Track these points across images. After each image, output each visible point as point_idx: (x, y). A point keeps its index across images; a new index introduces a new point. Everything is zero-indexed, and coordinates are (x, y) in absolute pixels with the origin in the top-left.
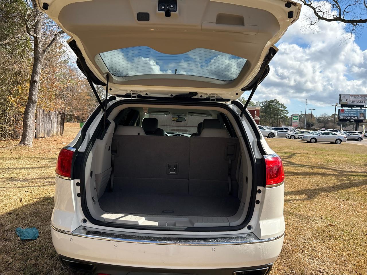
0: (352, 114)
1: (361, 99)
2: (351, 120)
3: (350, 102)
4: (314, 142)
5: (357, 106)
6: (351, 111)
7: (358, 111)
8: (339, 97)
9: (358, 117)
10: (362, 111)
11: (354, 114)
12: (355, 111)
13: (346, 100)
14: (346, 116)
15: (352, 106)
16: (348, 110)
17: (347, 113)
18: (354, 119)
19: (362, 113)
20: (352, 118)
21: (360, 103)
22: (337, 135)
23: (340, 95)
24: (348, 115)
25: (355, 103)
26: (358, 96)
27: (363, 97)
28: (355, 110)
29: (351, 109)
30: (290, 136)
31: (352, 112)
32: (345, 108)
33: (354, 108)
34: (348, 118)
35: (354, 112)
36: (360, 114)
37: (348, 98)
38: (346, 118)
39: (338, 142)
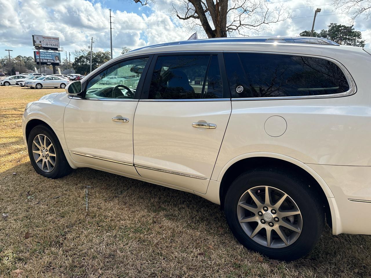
0: (48, 57)
1: (53, 41)
2: (48, 63)
3: (44, 44)
4: (40, 88)
5: (52, 49)
6: (46, 53)
7: (53, 54)
8: (32, 37)
9: (54, 61)
10: (57, 54)
11: (50, 57)
12: (51, 54)
13: (40, 42)
14: (43, 59)
15: (47, 49)
16: (44, 53)
17: (43, 55)
18: (51, 62)
19: (57, 56)
20: (49, 61)
21: (54, 46)
22: (61, 79)
23: (33, 36)
24: (44, 58)
25: (49, 45)
26: (51, 38)
27: (55, 40)
28: (50, 52)
29: (46, 52)
30: (3, 82)
31: (48, 55)
32: (40, 50)
33: (49, 51)
34: (45, 61)
35: (49, 54)
36: (55, 58)
37: (42, 39)
38: (43, 60)
39: (63, 86)
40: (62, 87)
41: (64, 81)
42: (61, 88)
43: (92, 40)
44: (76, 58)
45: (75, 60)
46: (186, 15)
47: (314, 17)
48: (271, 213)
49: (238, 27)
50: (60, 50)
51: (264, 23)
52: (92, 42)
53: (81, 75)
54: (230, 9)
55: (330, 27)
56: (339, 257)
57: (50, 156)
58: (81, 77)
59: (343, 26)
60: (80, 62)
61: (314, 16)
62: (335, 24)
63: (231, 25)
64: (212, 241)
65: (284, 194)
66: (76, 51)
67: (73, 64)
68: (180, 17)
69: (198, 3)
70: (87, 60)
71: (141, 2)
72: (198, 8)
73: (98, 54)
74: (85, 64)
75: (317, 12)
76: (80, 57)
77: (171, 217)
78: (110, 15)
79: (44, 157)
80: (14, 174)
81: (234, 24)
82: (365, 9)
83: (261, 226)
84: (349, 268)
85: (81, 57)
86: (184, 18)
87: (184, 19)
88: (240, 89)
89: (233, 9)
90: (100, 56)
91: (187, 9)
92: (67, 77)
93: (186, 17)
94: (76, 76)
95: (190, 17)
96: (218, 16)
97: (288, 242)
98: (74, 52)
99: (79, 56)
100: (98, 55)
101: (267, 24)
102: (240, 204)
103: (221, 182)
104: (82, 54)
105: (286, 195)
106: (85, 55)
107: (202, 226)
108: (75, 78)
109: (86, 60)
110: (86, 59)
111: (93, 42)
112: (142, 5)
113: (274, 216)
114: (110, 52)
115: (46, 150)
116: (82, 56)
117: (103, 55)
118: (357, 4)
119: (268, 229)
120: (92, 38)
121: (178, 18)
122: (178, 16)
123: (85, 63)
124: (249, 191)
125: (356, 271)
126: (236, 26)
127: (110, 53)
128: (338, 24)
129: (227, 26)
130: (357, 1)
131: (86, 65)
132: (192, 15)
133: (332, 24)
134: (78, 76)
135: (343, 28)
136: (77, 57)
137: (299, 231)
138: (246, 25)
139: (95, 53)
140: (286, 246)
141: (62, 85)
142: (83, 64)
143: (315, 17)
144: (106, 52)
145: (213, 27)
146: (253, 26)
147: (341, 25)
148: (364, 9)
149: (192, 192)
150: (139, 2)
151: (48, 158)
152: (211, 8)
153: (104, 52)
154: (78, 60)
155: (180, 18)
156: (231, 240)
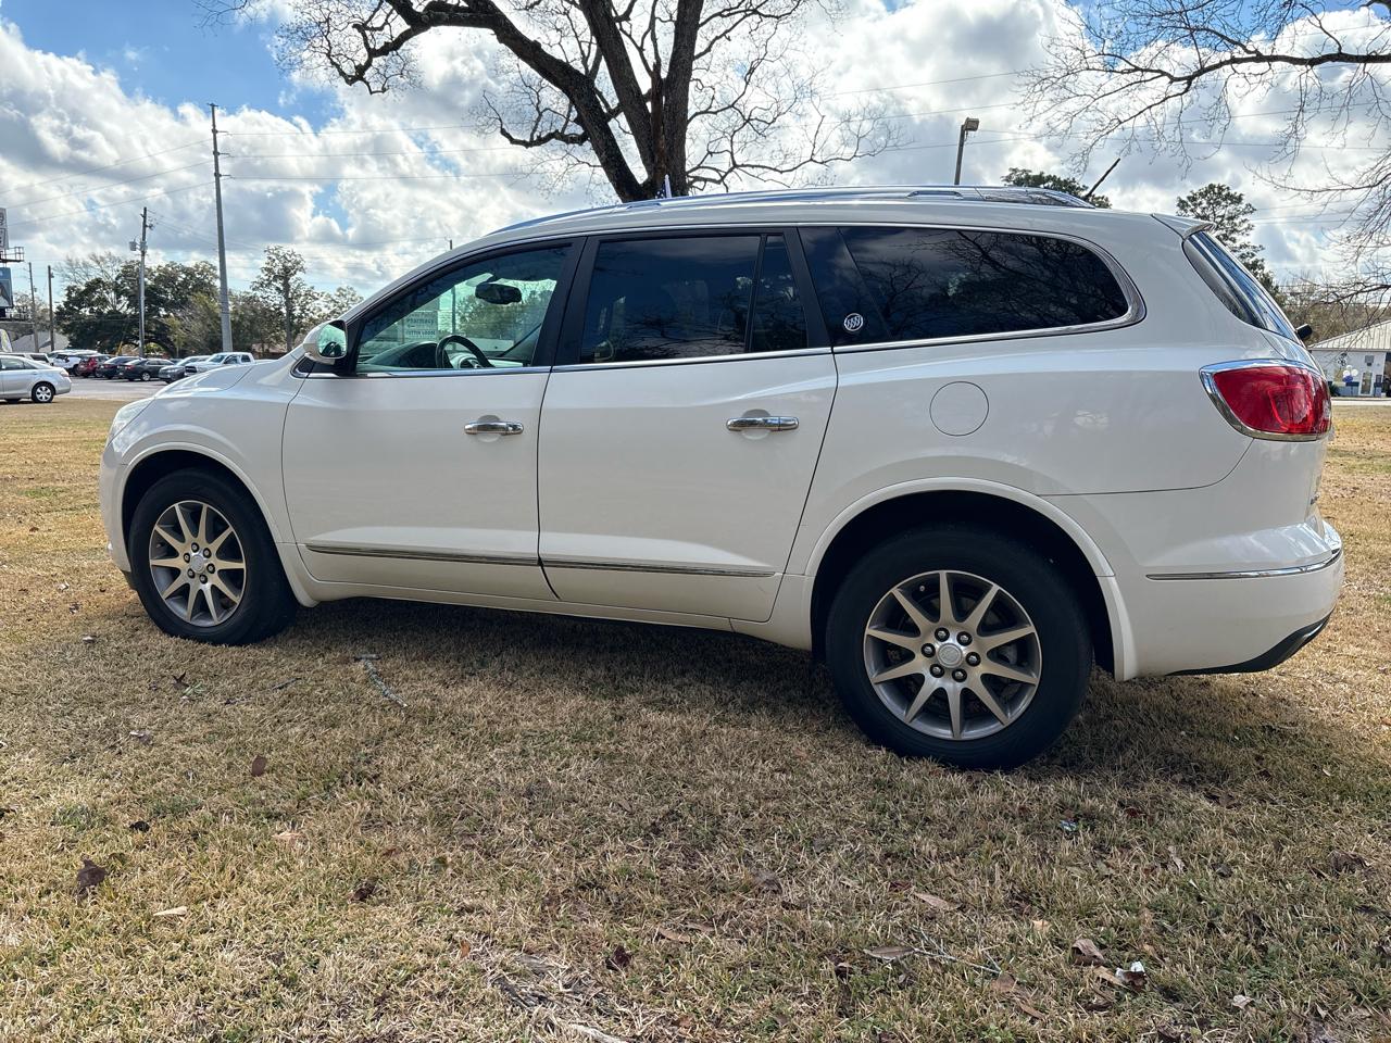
22: (33, 368)
39: (43, 394)
40: (38, 396)
41: (47, 373)
42: (35, 400)
43: (144, 217)
44: (70, 289)
45: (69, 295)
46: (534, 130)
47: (957, 147)
48: (957, 644)
49: (727, 174)
50: (8, 257)
51: (811, 160)
52: (145, 226)
53: (100, 355)
54: (696, 114)
55: (1008, 181)
56: (1130, 753)
57: (220, 571)
58: (100, 359)
59: (1050, 178)
60: (91, 305)
61: (958, 142)
62: (1025, 171)
63: (699, 167)
64: (800, 745)
65: (988, 587)
66: (70, 262)
67: (61, 313)
68: (515, 137)
69: (585, 90)
70: (118, 297)
71: (368, 84)
72: (586, 106)
73: (165, 271)
74: (110, 312)
75: (967, 129)
76: (87, 285)
77: (665, 705)
78: (214, 125)
79: (197, 578)
80: (89, 641)
81: (709, 162)
82: (1121, 123)
83: (932, 683)
84: (1161, 773)
85: (93, 282)
86: (528, 140)
87: (527, 144)
88: (853, 323)
89: (706, 112)
90: (174, 279)
91: (538, 109)
92: (47, 362)
93: (535, 139)
94: (79, 356)
95: (550, 136)
96: (658, 137)
97: (1006, 715)
98: (64, 264)
99: (84, 282)
100: (167, 278)
101: (822, 163)
102: (869, 631)
103: (817, 577)
104: (94, 274)
105: (996, 588)
106: (109, 277)
107: (761, 718)
108: (76, 366)
109: (113, 295)
110: (116, 290)
111: (150, 227)
112: (371, 93)
113: (965, 650)
114: (216, 263)
115: (207, 554)
116: (98, 281)
117: (184, 276)
118: (1094, 104)
119: (953, 688)
120: (145, 209)
121: (507, 141)
122: (504, 132)
123: (109, 308)
124: (895, 591)
125: (1178, 777)
126: (717, 171)
127: (214, 268)
128: (1035, 173)
129: (688, 168)
130: (1096, 97)
131: (115, 313)
132: (557, 131)
133: (1015, 170)
134: (91, 358)
135: (1051, 184)
136: (74, 284)
137: (1034, 679)
138: (753, 167)
139: (150, 270)
140: (1002, 727)
141: (39, 390)
142: (100, 313)
143: (961, 145)
144: (197, 266)
145: (640, 174)
146: (775, 170)
147: (1045, 175)
148: (1116, 121)
149: (721, 624)
150: (359, 82)
151: (215, 580)
152: (633, 107)
153: (190, 264)
154: (78, 298)
155: (513, 141)
156: (850, 741)
